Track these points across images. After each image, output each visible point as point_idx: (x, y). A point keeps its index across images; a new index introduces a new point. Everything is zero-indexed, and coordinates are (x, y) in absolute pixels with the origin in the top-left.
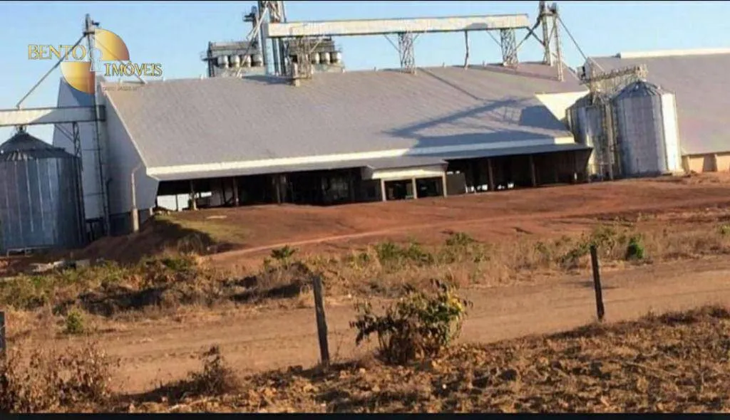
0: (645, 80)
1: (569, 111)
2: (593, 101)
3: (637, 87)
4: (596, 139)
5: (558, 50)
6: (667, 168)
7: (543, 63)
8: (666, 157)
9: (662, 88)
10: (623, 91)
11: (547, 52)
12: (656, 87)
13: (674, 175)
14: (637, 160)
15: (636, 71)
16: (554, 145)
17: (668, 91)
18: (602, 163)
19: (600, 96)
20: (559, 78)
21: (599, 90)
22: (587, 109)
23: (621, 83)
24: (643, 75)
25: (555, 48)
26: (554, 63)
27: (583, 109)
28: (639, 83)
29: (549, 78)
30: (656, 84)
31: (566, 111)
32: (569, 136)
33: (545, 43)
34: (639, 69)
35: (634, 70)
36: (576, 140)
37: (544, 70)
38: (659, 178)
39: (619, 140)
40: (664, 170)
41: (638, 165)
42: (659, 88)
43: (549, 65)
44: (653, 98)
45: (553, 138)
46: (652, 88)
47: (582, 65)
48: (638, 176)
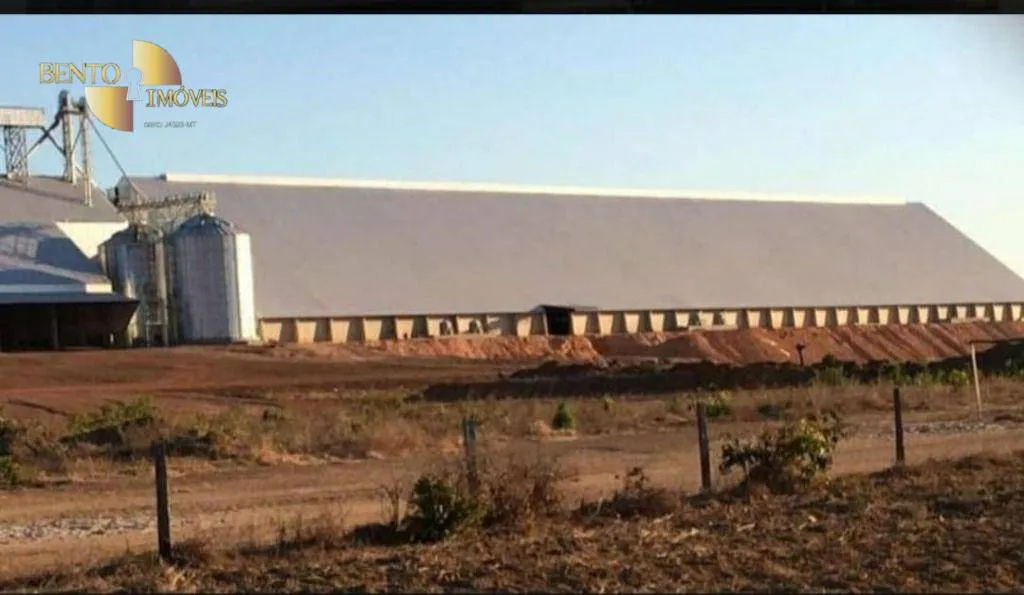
0: (212, 214)
1: (103, 249)
2: (139, 237)
3: (203, 222)
4: (141, 289)
5: (85, 162)
6: (240, 335)
7: (63, 179)
8: (240, 320)
9: (236, 226)
10: (183, 226)
11: (68, 164)
12: (228, 225)
13: (250, 343)
14: (202, 321)
15: (202, 201)
16: (85, 294)
17: (244, 231)
18: (148, 323)
19: (147, 231)
20: (86, 202)
21: (144, 223)
22: (129, 248)
23: (177, 216)
24: (210, 207)
25: (81, 159)
26: (78, 180)
27: (124, 248)
28: (205, 217)
29: (72, 200)
30: (228, 221)
31: (99, 247)
32: (105, 282)
33: (65, 151)
34: (205, 198)
35: (198, 200)
36: (114, 289)
37: (63, 189)
38: (230, 347)
39: (175, 294)
40: (235, 336)
41: (201, 328)
42: (232, 225)
43: (71, 181)
44: (225, 238)
45: (83, 284)
46: (223, 225)
47: (113, 185)
48: (201, 342)
